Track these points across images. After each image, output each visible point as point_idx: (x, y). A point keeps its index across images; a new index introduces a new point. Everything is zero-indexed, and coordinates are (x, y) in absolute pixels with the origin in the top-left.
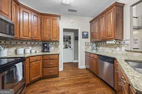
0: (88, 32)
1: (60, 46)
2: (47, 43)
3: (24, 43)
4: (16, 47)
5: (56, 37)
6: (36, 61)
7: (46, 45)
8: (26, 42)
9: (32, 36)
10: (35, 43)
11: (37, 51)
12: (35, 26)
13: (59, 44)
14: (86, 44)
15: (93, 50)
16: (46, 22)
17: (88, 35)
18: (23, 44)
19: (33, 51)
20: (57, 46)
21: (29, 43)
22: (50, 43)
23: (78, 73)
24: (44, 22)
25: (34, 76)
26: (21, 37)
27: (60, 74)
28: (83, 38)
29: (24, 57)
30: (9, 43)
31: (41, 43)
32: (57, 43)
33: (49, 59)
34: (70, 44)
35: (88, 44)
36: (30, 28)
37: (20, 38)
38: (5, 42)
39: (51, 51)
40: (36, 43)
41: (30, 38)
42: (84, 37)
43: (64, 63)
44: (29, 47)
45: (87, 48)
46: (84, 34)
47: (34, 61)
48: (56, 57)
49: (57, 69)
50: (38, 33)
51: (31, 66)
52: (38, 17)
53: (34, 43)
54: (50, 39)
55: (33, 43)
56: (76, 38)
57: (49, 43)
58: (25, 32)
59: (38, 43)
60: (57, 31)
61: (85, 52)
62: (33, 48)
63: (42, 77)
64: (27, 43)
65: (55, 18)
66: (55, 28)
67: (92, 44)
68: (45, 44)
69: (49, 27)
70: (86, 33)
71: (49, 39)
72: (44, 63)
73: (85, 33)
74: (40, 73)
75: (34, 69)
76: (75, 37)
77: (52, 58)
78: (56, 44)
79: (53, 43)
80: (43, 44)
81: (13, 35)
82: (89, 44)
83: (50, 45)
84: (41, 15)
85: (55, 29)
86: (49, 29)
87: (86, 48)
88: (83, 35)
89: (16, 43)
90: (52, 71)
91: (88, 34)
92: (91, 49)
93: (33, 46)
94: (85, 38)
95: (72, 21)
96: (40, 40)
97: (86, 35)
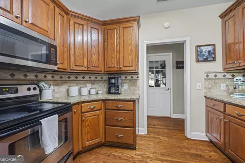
0: (214, 45)
1: (140, 83)
2: (116, 76)
3: (80, 78)
4: (69, 85)
5: (130, 63)
6: (92, 110)
7: (113, 81)
8: (82, 76)
9: (88, 64)
10: (96, 78)
11: (100, 92)
12: (94, 47)
13: (138, 77)
14: (207, 76)
15: (232, 94)
16: (113, 36)
17: (214, 53)
18: (78, 79)
19: (93, 92)
20: (133, 82)
21: (87, 78)
22: (122, 76)
23: (185, 150)
24: (109, 37)
25: (89, 138)
26: (71, 68)
27: (140, 143)
28: (198, 61)
29: (70, 103)
30: (59, 79)
31: (106, 77)
32: (135, 77)
33: (116, 108)
34: (165, 77)
35: (216, 76)
36: (85, 51)
37: (70, 70)
38: (53, 77)
39: (123, 93)
40: (99, 78)
41: (85, 69)
42: (200, 59)
43: (149, 118)
44: (88, 85)
45: (210, 86)
46: (201, 52)
47: (89, 110)
48: (130, 106)
49: (132, 131)
50: (99, 59)
51: (83, 121)
52: (98, 29)
53: (95, 76)
54: (121, 68)
55: (93, 78)
56: (180, 65)
57: (118, 76)
58: (78, 59)
59: (102, 78)
60: (133, 51)
61: (206, 97)
62: (94, 86)
63: (103, 141)
64: (83, 78)
65: (129, 25)
66: (130, 45)
67: (229, 76)
68: (112, 78)
69: (117, 45)
70: (209, 48)
71: (118, 68)
72: (107, 116)
73: (205, 49)
74: (101, 134)
75: (88, 126)
76: (177, 62)
77: (121, 108)
78: (133, 79)
79: (126, 77)
80: (110, 79)
81: (56, 64)
82: (220, 76)
83: (120, 81)
84: (103, 25)
85: (130, 48)
86: (118, 49)
87: (210, 88)
88: (199, 54)
89: (69, 77)
90: (122, 135)
91: (214, 50)
92: (225, 91)
93: (93, 82)
94: (206, 60)
95: (166, 24)
96: (103, 72)
97: (207, 54)
